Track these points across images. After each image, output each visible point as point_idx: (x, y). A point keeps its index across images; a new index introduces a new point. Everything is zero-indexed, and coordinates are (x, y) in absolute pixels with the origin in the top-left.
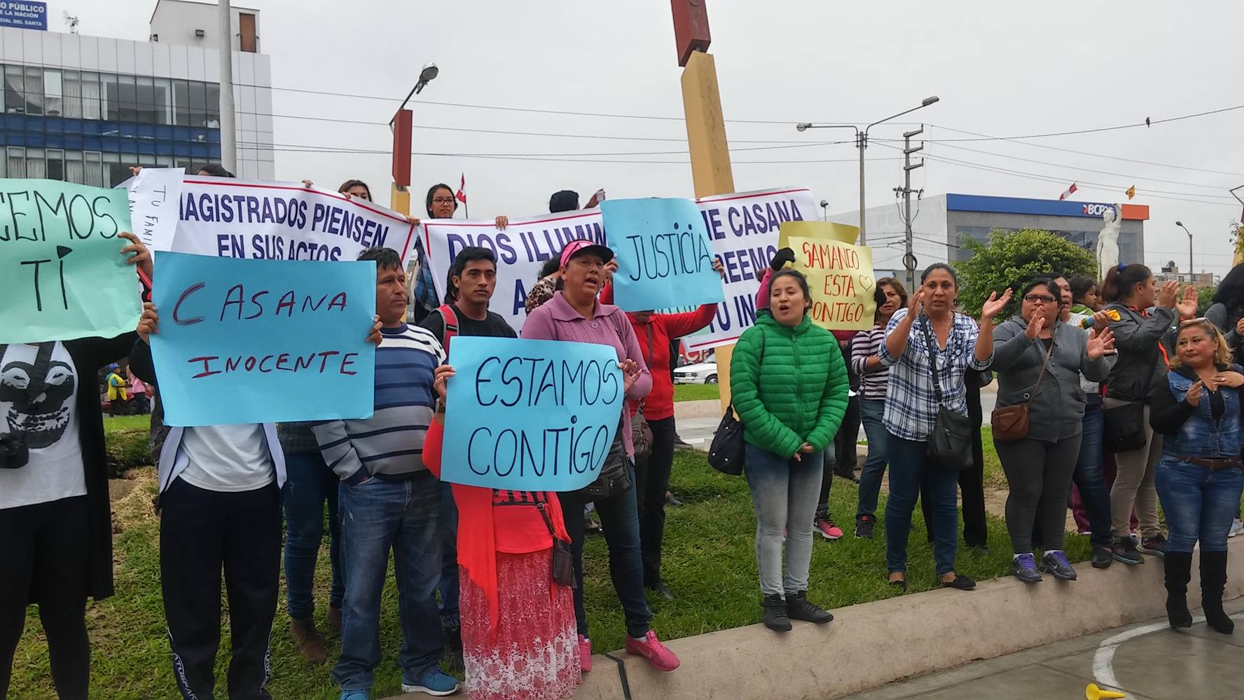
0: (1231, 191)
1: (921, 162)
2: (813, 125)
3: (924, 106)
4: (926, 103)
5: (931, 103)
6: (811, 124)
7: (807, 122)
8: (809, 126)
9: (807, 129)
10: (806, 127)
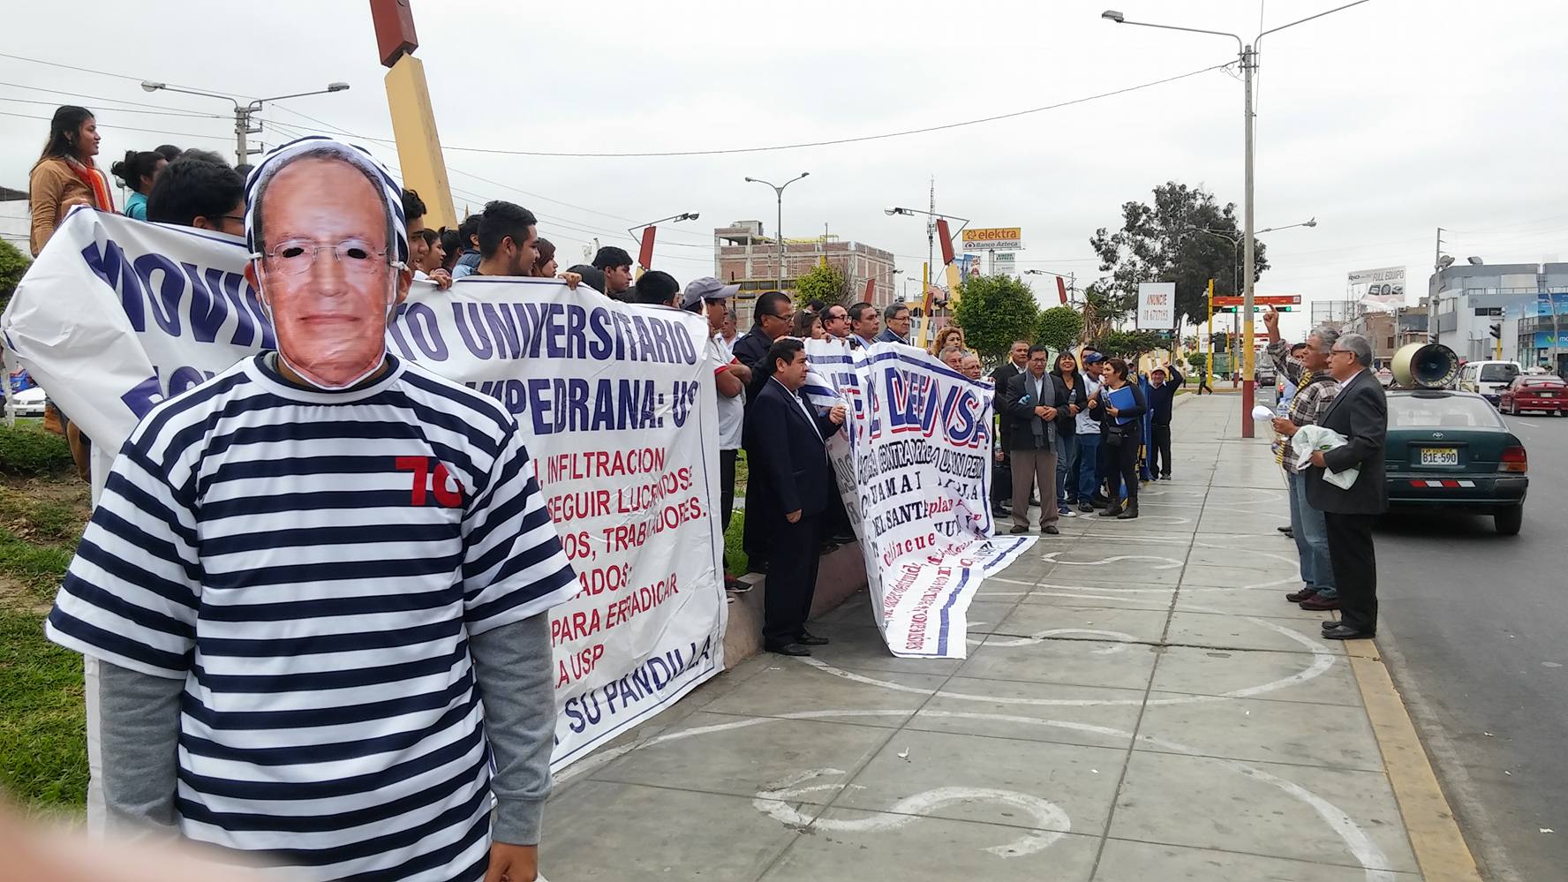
0: (629, 230)
1: (260, 148)
2: (167, 87)
3: (330, 91)
4: (333, 89)
5: (338, 90)
6: (164, 85)
7: (160, 82)
8: (162, 87)
9: (158, 90)
10: (156, 87)
